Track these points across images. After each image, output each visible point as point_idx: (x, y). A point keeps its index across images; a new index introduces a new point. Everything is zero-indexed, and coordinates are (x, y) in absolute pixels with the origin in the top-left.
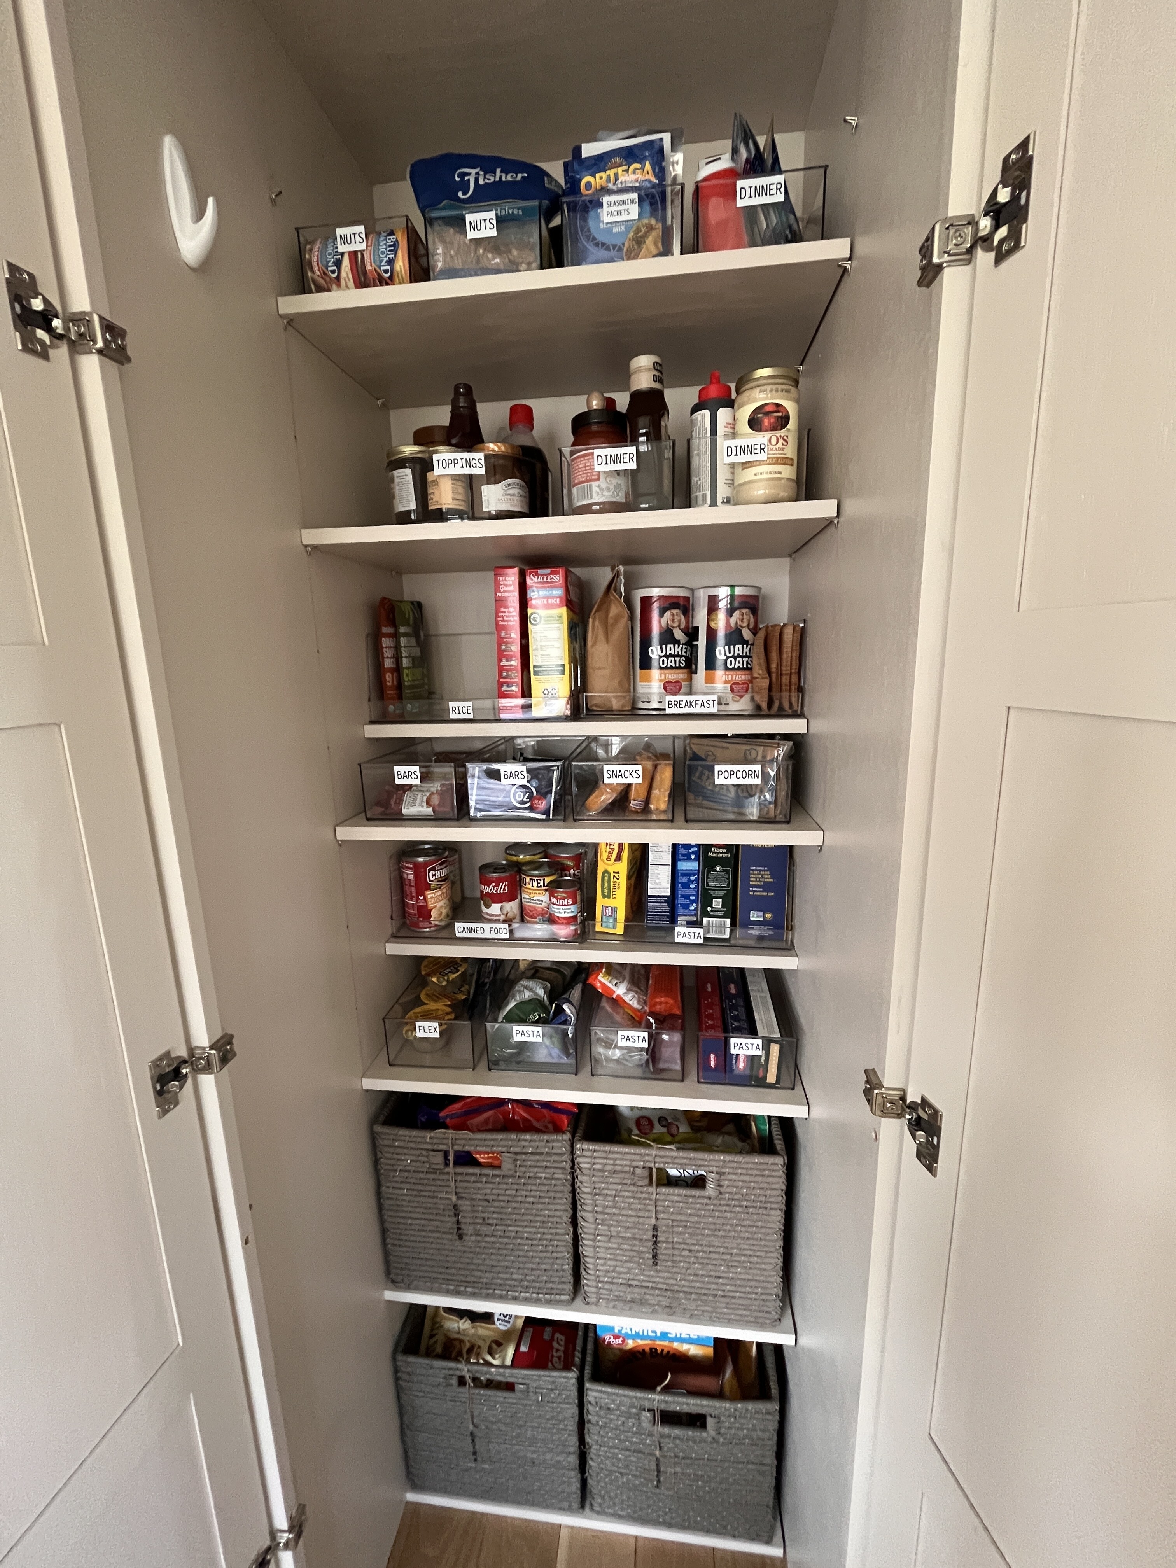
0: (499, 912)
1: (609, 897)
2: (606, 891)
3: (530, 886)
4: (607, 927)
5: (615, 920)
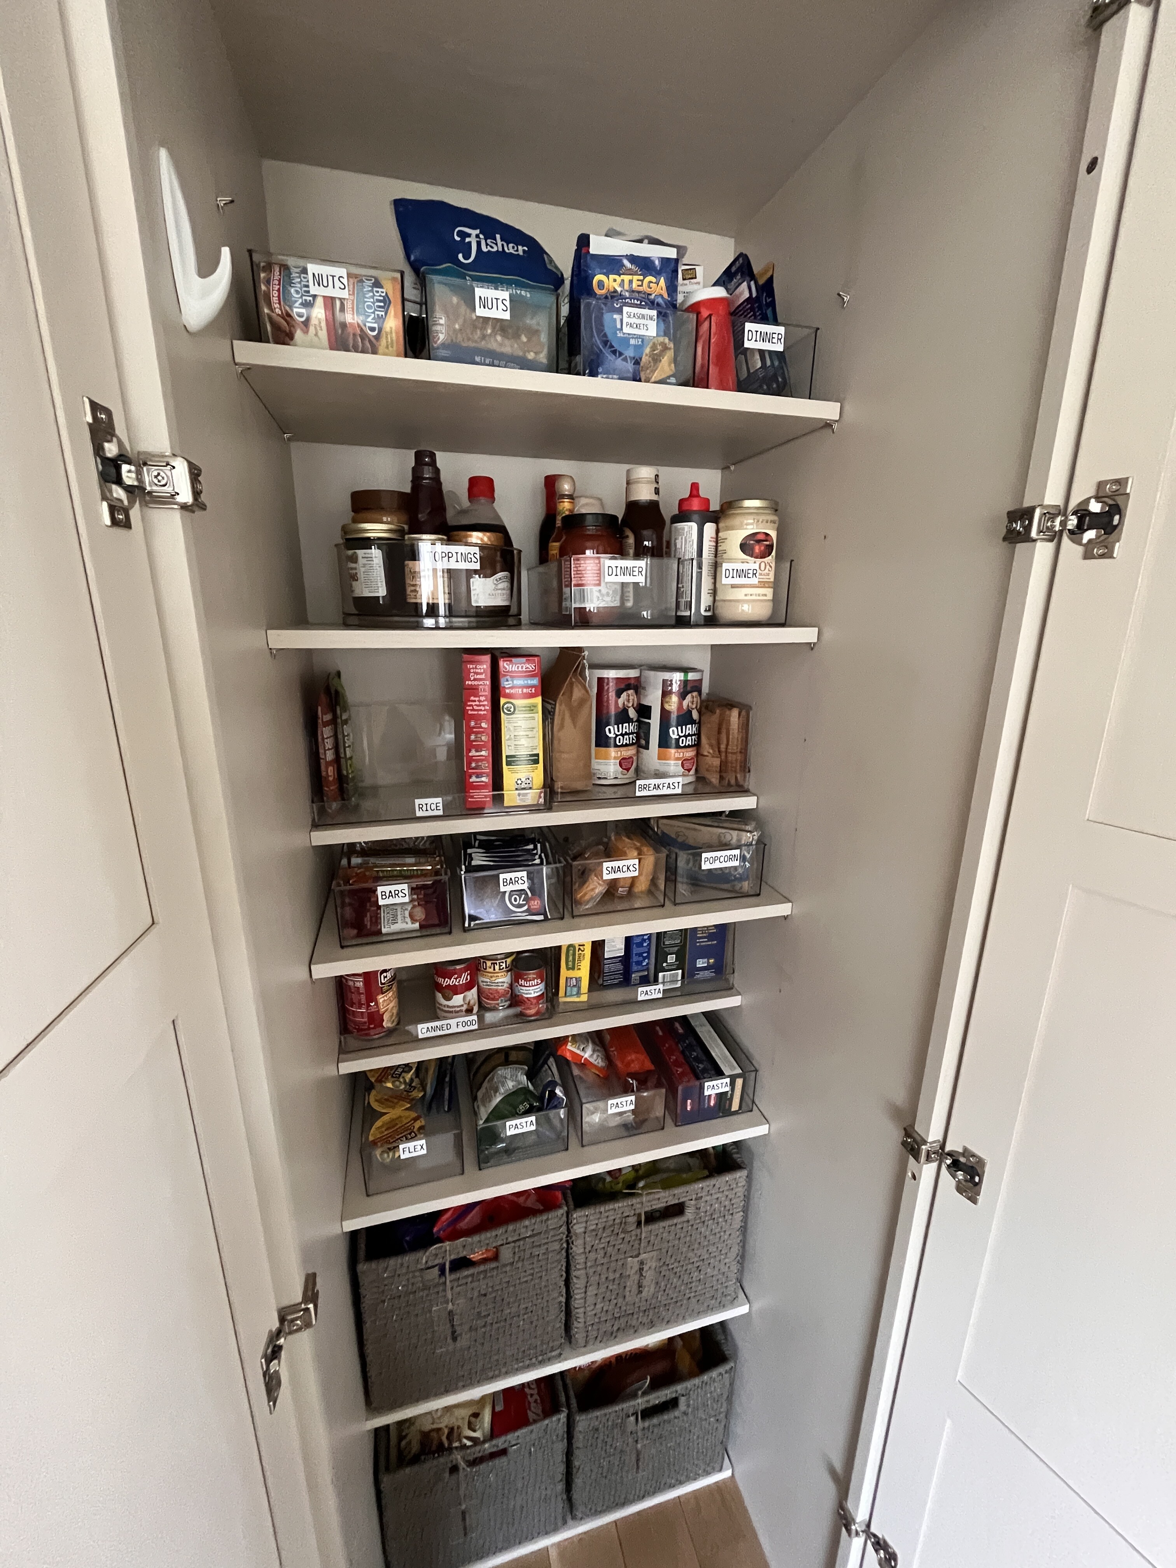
0: (462, 1003)
1: (573, 969)
2: (570, 963)
3: (491, 970)
4: (571, 995)
5: (579, 988)
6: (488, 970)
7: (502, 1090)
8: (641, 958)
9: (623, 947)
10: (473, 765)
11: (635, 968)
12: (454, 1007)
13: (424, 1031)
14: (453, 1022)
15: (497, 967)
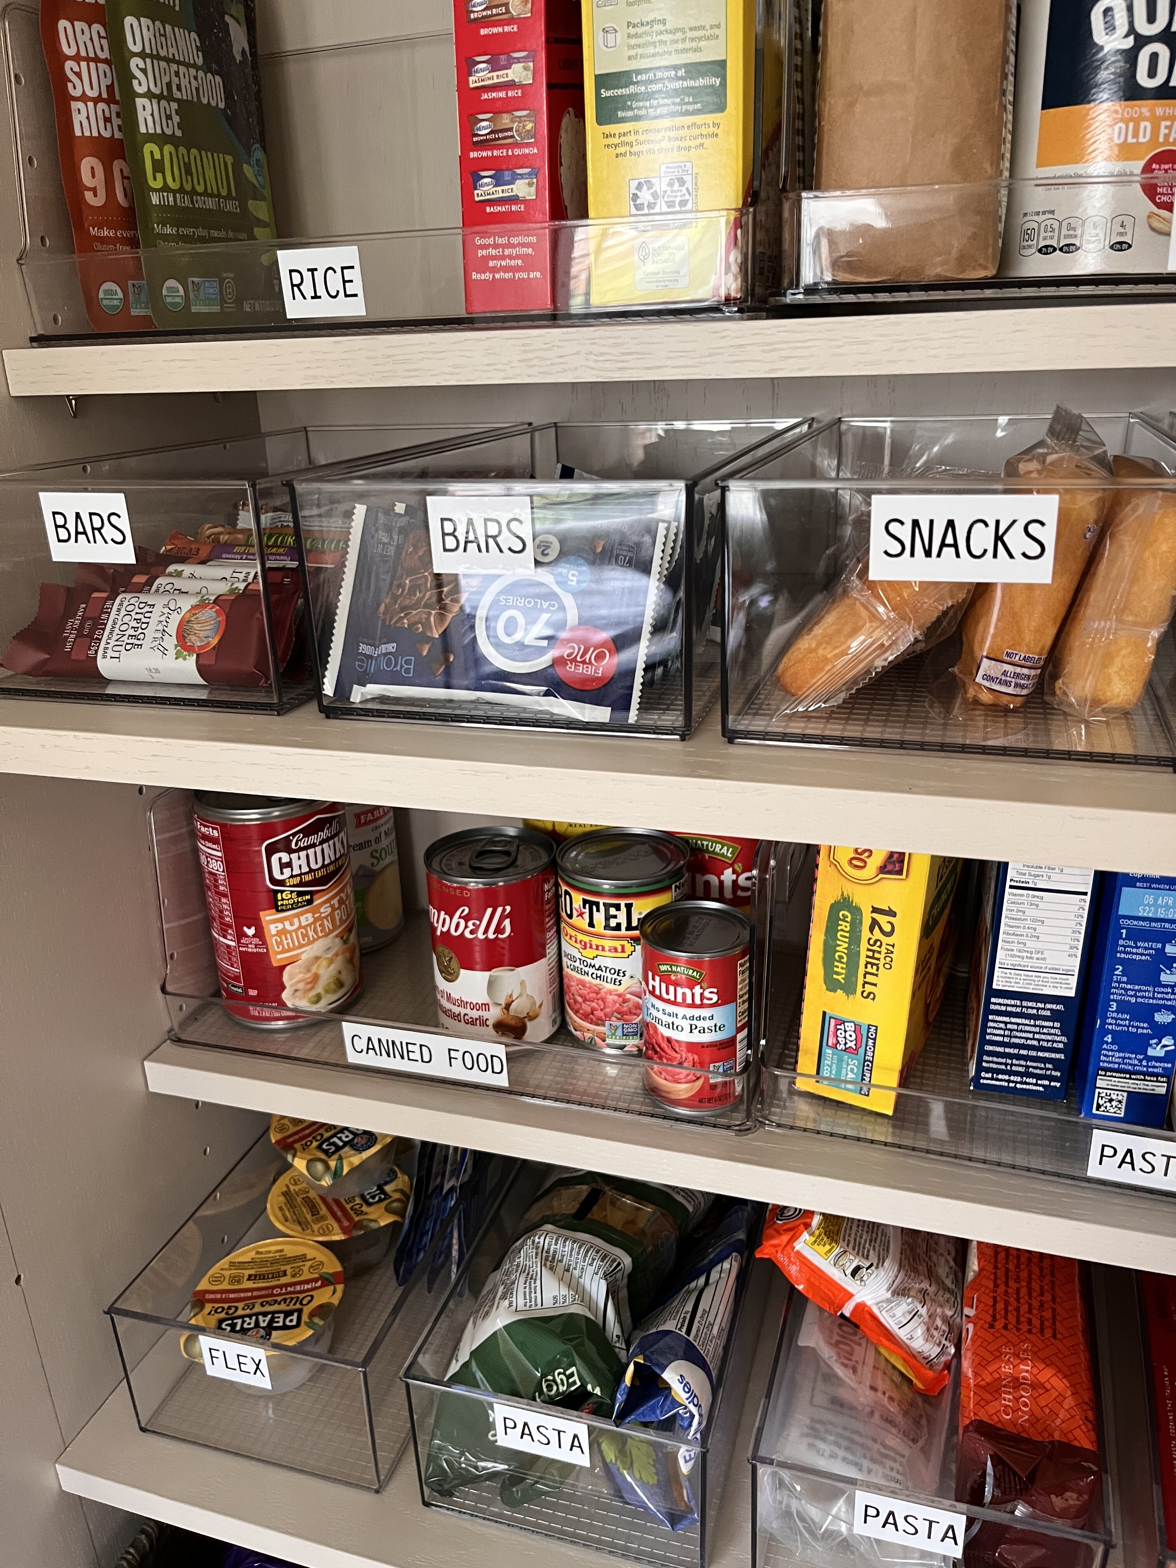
0: (483, 998)
1: (849, 988)
2: (840, 968)
3: (583, 923)
4: (837, 1081)
5: (867, 1065)
6: (576, 921)
7: (520, 1301)
8: (1144, 1029)
9: (1075, 964)
10: (484, 128)
11: (1110, 1054)
12: (463, 1004)
13: (361, 1044)
14: (438, 1043)
15: (599, 918)
